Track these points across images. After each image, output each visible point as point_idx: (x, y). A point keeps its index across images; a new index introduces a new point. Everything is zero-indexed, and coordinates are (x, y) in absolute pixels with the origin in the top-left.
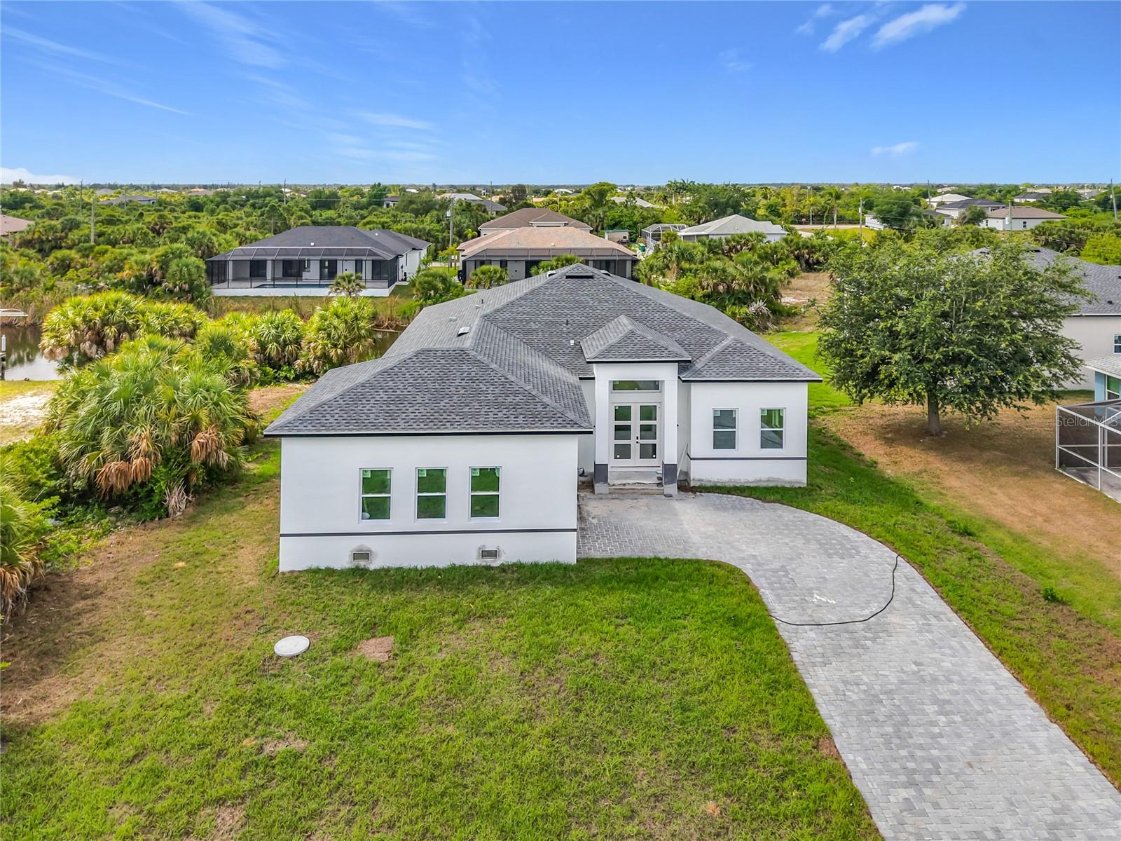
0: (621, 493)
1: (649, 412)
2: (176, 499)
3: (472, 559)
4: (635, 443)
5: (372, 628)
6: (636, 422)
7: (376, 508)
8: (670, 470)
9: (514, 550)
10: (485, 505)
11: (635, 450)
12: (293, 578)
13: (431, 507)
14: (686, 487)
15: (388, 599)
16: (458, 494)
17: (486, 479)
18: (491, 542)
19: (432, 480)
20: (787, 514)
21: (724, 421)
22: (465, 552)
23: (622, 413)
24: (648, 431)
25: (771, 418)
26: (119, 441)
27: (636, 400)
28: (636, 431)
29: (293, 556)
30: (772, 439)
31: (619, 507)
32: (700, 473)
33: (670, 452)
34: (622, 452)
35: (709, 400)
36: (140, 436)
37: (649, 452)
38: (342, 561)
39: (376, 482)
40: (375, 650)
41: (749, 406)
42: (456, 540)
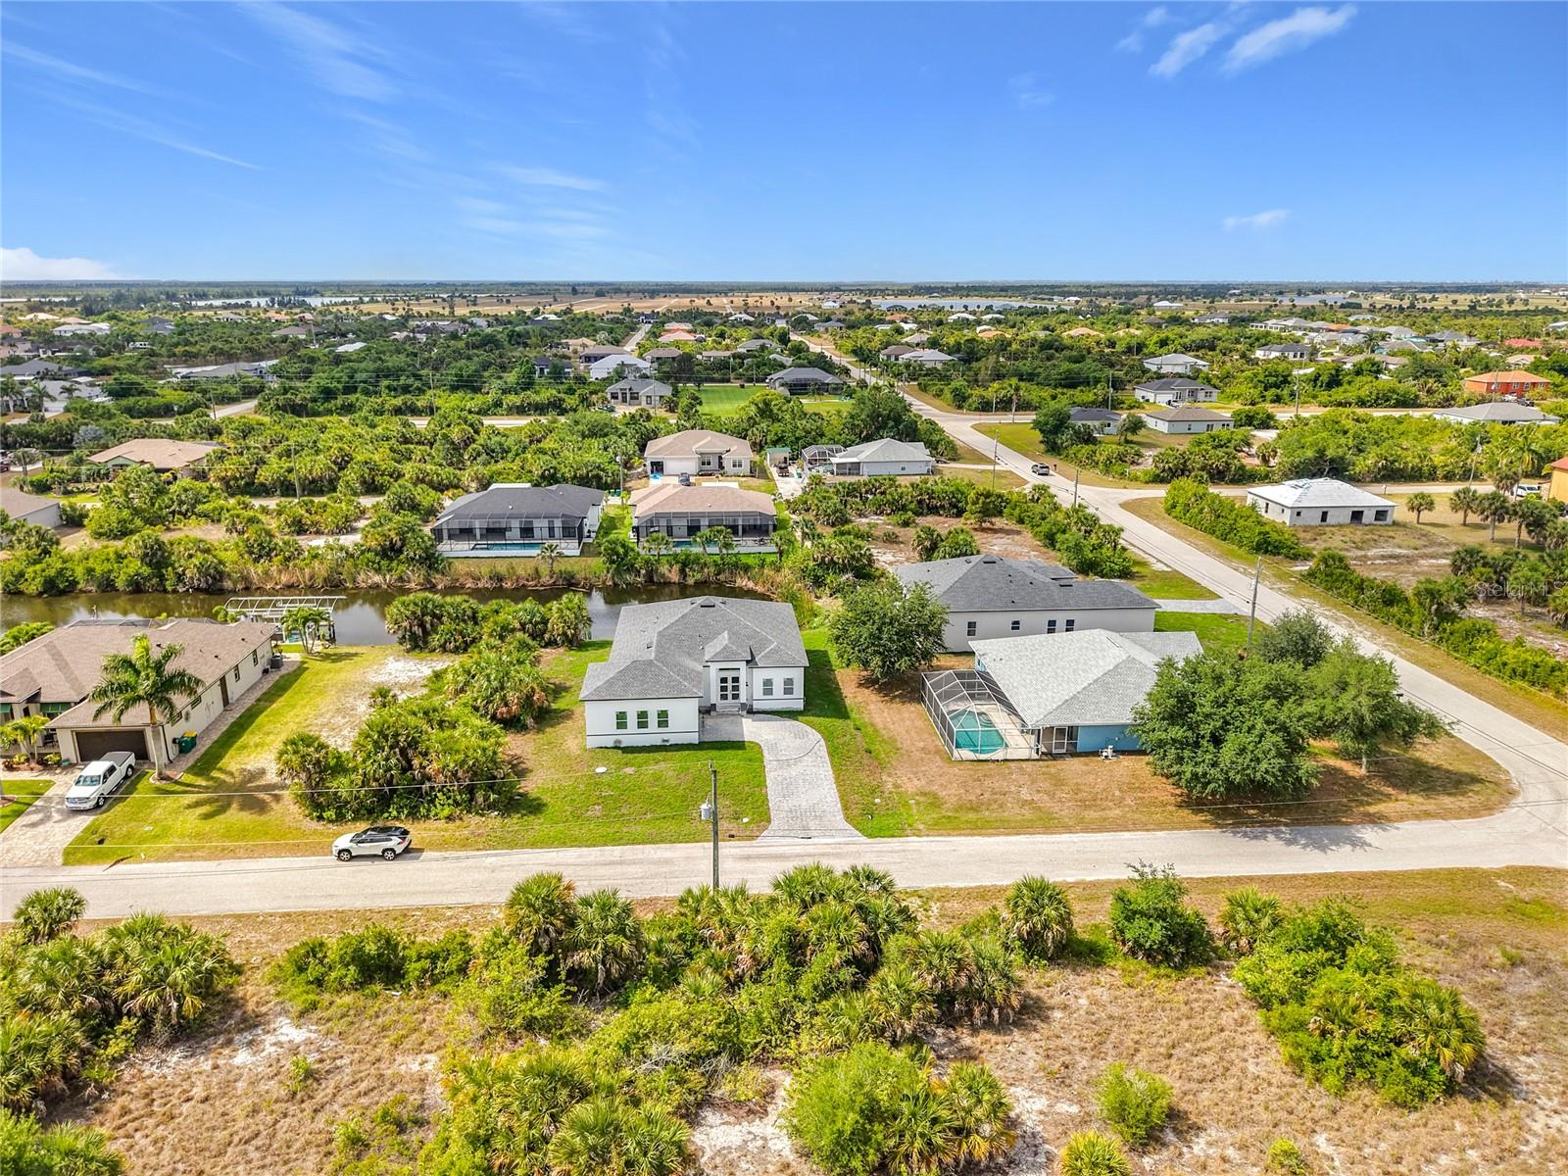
0: (723, 715)
1: (736, 680)
2: (530, 721)
3: (659, 743)
4: (730, 693)
5: (626, 765)
6: (730, 684)
7: (622, 725)
8: (743, 705)
9: (674, 739)
10: (663, 724)
11: (730, 696)
12: (593, 750)
13: (642, 725)
14: (751, 712)
15: (630, 756)
16: (653, 720)
17: (663, 714)
18: (666, 737)
19: (643, 715)
20: (789, 723)
21: (768, 683)
22: (657, 740)
23: (724, 680)
24: (736, 688)
25: (789, 682)
26: (504, 699)
27: (730, 675)
28: (730, 688)
29: (591, 743)
30: (788, 691)
31: (719, 721)
32: (756, 706)
33: (743, 699)
34: (724, 697)
35: (760, 676)
36: (512, 697)
37: (736, 697)
38: (611, 745)
39: (622, 716)
40: (629, 770)
41: (778, 677)
42: (653, 736)
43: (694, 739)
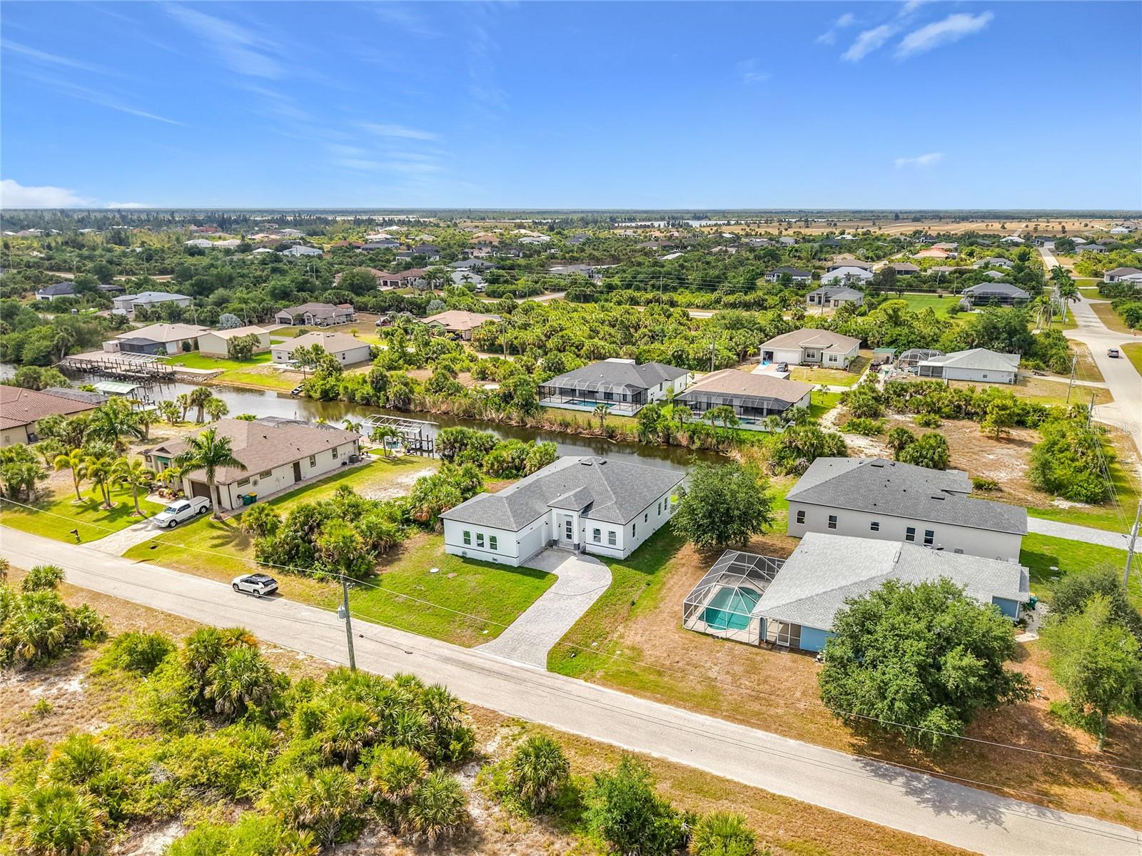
0: (562, 550)
2: (437, 526)
3: (491, 560)
5: (455, 570)
7: (467, 541)
8: (576, 544)
9: (501, 560)
10: (493, 546)
12: (448, 555)
13: (481, 544)
14: (584, 552)
15: (465, 565)
16: (487, 542)
17: (493, 539)
18: (496, 557)
19: (480, 537)
20: (600, 567)
21: (597, 532)
22: (489, 558)
23: (568, 523)
25: (612, 535)
26: (421, 507)
29: (448, 550)
30: (612, 541)
31: (554, 553)
32: (589, 548)
33: (576, 540)
34: (568, 536)
35: (590, 525)
36: (426, 507)
38: (461, 554)
39: (467, 534)
40: (452, 575)
41: (605, 528)
42: (486, 554)
43: (515, 563)
